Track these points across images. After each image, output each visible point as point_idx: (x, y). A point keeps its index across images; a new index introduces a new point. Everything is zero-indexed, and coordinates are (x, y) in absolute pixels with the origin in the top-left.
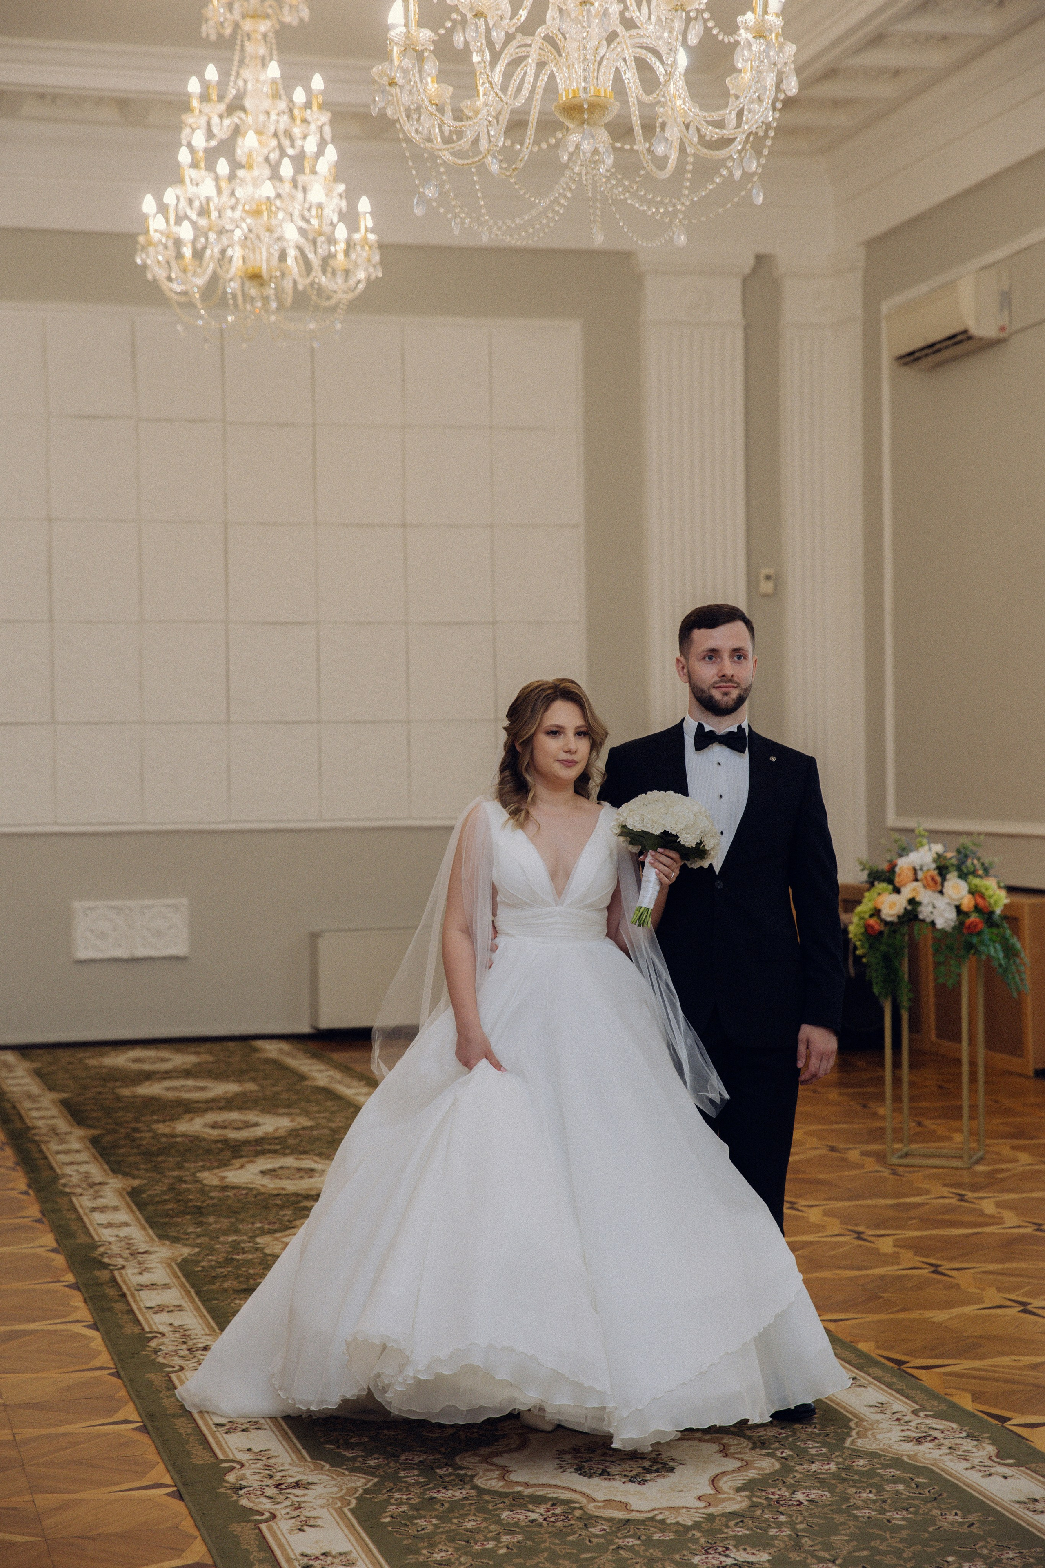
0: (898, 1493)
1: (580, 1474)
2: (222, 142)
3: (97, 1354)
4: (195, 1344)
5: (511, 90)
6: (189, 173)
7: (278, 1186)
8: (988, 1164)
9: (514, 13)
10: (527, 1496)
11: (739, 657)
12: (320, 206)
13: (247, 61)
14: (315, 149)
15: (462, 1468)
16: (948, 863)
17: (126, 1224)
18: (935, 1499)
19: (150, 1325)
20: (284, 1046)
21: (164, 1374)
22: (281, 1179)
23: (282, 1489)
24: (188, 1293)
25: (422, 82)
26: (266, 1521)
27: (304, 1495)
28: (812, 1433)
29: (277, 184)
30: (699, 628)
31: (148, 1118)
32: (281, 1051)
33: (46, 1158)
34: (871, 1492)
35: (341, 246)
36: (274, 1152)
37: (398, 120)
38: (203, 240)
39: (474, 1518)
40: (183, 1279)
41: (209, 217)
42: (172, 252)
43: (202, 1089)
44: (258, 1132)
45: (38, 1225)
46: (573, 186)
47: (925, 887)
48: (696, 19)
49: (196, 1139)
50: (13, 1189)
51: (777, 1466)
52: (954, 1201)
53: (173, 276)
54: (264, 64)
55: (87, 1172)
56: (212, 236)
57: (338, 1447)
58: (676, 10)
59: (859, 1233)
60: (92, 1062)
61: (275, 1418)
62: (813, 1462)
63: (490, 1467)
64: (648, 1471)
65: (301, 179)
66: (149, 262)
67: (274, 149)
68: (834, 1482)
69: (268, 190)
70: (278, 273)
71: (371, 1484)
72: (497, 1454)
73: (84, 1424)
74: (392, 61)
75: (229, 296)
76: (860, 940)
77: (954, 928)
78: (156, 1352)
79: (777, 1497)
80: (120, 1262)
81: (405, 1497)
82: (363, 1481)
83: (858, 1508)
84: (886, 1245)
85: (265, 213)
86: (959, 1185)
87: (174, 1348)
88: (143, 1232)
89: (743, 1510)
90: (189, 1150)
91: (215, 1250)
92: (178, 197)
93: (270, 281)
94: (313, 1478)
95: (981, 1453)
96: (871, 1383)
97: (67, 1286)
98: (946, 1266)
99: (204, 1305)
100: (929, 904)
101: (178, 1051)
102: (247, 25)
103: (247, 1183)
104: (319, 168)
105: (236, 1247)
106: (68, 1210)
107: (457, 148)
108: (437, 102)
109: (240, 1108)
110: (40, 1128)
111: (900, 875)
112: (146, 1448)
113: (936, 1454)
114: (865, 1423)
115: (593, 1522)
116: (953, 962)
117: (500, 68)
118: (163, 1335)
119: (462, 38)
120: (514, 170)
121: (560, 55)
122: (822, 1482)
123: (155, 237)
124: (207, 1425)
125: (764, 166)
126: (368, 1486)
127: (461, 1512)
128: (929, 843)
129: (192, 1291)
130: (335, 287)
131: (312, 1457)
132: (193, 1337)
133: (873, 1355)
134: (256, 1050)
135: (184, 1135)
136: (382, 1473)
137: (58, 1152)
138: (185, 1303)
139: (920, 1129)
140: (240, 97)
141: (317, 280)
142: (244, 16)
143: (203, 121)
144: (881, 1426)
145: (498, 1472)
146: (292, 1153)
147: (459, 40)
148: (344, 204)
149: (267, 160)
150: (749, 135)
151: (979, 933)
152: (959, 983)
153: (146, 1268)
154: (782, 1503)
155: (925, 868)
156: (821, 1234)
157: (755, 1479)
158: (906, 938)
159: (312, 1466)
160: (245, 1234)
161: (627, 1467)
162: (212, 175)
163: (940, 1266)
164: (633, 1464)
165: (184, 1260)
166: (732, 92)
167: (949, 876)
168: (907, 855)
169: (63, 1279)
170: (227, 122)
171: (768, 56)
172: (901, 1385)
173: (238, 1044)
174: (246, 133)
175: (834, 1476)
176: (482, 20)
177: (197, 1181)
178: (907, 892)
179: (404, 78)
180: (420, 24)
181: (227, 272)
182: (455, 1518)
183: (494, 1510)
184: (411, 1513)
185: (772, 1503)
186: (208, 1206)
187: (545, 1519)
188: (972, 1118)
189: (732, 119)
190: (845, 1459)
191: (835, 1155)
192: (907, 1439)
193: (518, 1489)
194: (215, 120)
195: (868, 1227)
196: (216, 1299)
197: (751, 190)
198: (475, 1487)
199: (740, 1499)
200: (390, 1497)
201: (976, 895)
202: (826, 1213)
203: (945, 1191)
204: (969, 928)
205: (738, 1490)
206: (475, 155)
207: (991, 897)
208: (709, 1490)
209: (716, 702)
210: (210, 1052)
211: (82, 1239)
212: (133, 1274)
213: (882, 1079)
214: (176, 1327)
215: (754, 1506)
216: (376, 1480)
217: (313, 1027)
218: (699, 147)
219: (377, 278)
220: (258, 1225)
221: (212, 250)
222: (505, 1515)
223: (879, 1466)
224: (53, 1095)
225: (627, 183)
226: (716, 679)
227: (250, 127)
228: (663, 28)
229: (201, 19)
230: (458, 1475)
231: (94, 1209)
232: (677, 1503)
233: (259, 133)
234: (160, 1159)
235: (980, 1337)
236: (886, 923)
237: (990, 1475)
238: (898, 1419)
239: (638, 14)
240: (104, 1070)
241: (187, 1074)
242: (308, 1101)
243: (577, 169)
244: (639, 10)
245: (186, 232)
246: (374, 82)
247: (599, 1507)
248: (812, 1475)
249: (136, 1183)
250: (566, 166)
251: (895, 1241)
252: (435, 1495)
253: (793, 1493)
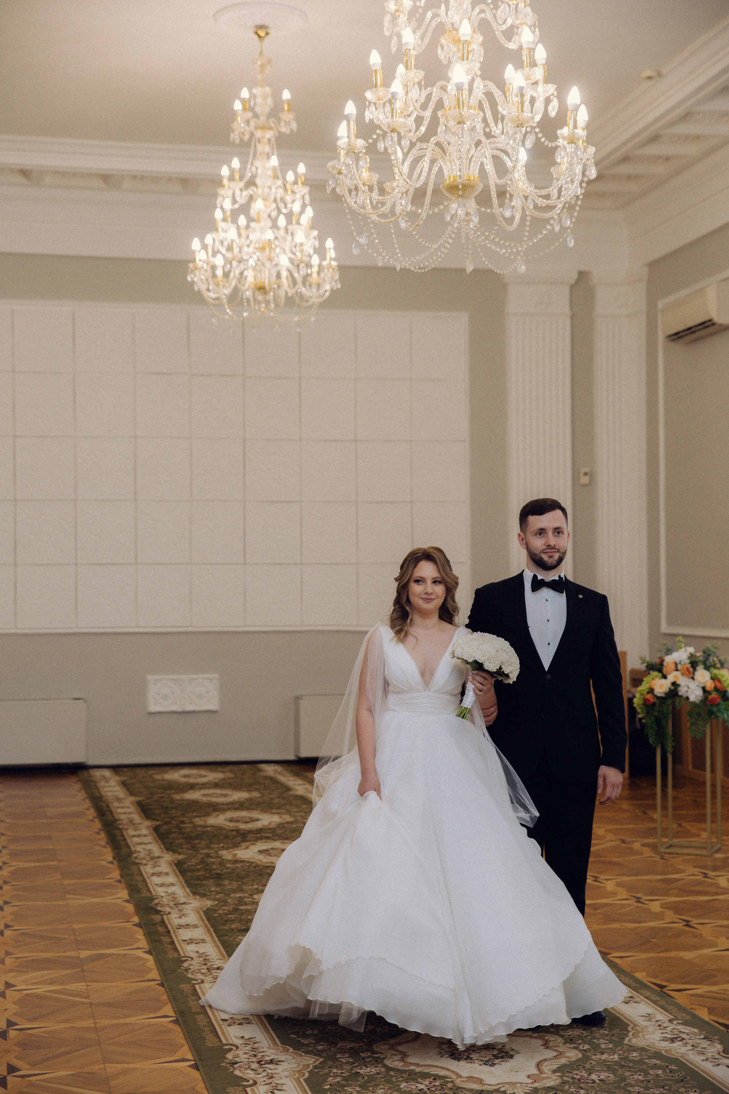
0: (658, 1076)
1: (452, 1059)
2: (242, 205)
3: (150, 970)
4: (212, 965)
5: (415, 176)
6: (221, 225)
7: (269, 861)
8: (723, 853)
9: (417, 129)
10: (418, 1073)
11: (558, 533)
12: (302, 245)
13: (258, 155)
14: (299, 209)
15: (377, 1053)
16: (697, 660)
17: (172, 885)
18: (682, 1080)
19: (184, 952)
20: (278, 768)
21: (191, 985)
22: (271, 856)
23: (261, 1064)
24: (209, 931)
25: (358, 172)
26: (250, 1086)
27: (275, 1069)
28: (604, 1034)
29: (275, 230)
30: (532, 515)
31: (190, 815)
32: (276, 771)
33: (125, 840)
34: (640, 1075)
35: (315, 269)
36: (268, 838)
37: (343, 196)
38: (228, 266)
39: (383, 1087)
40: (207, 922)
41: (233, 252)
42: (210, 273)
43: (225, 796)
44: (259, 825)
45: (119, 884)
46: (454, 236)
47: (683, 674)
48: (531, 132)
49: (219, 829)
50: (104, 860)
51: (580, 1056)
52: (700, 878)
53: (211, 288)
54: (269, 157)
55: (150, 850)
56: (235, 263)
57: (299, 1037)
58: (518, 127)
59: (639, 898)
60: (158, 777)
61: (260, 1016)
62: (603, 1054)
63: (395, 1053)
64: (496, 1057)
65: (290, 227)
66: (195, 279)
67: (274, 210)
68: (616, 1067)
69: (269, 235)
70: (275, 286)
71: (318, 1062)
72: (400, 1044)
73: (138, 1018)
74: (339, 160)
75: (245, 300)
76: (641, 708)
77: (701, 701)
78: (187, 970)
79: (579, 1077)
80: (167, 909)
81: (339, 1071)
82: (313, 1060)
83: (631, 1086)
84: (655, 907)
85: (267, 249)
86: (705, 867)
87: (198, 968)
88: (183, 890)
89: (557, 1085)
90: (214, 836)
91: (227, 902)
92: (214, 240)
93: (270, 291)
94: (282, 1057)
95: (713, 1050)
96: (643, 1000)
97: (134, 925)
98: (694, 921)
99: (218, 939)
100: (685, 685)
101: (212, 771)
102: (258, 134)
103: (250, 859)
104: (301, 222)
105: (241, 901)
106: (137, 874)
107: (380, 213)
108: (368, 184)
109: (248, 809)
110: (122, 820)
111: (666, 667)
112: (178, 1035)
113: (683, 1050)
114: (638, 1028)
115: (460, 1092)
116: (701, 723)
117: (407, 163)
118: (192, 959)
119: (383, 145)
120: (416, 226)
121: (445, 154)
122: (608, 1067)
123: (199, 264)
124: (216, 1019)
125: (574, 223)
126: (316, 1064)
127: (375, 1083)
128: (685, 646)
129: (212, 930)
130: (311, 295)
131: (282, 1044)
132: (211, 961)
133: (645, 981)
134: (260, 770)
135: (212, 826)
136: (326, 1055)
137: (133, 836)
138: (207, 938)
139: (680, 829)
140: (254, 177)
141: (299, 290)
142: (256, 128)
143: (230, 193)
144: (648, 1030)
145: (399, 1056)
146: (279, 839)
147: (381, 146)
148: (317, 243)
149: (269, 216)
150: (565, 203)
151: (717, 705)
152: (704, 736)
153: (184, 914)
154: (582, 1081)
155: (682, 663)
156: (614, 899)
157: (566, 1064)
158: (671, 707)
159: (281, 1049)
160: (247, 892)
161: (482, 1054)
162: (235, 226)
163: (690, 921)
164: (487, 1052)
165: (208, 909)
166: (555, 176)
167: (698, 668)
168: (671, 654)
169: (132, 920)
170: (245, 193)
171: (577, 155)
172: (662, 1002)
173: (249, 766)
174: (256, 200)
175: (617, 1063)
176: (396, 134)
177: (219, 857)
178: (671, 678)
179: (347, 169)
180: (357, 136)
181: (244, 285)
182: (371, 1086)
183: (397, 1082)
184: (343, 1082)
185: (576, 1081)
186: (225, 873)
187: (429, 1089)
188: (713, 822)
189: (555, 193)
190: (624, 1052)
191: (625, 845)
192: (665, 1039)
193: (412, 1068)
194: (238, 192)
195: (645, 894)
196: (227, 935)
197: (567, 237)
198: (385, 1066)
199: (555, 1078)
200: (330, 1072)
201: (715, 680)
202: (618, 884)
203: (696, 871)
204: (711, 701)
205: (554, 1071)
206: (393, 216)
207: (725, 681)
208: (535, 1071)
209: (545, 562)
210: (231, 771)
211: (145, 894)
212: (175, 918)
213: (655, 795)
214: (200, 954)
215: (564, 1083)
216: (322, 1059)
217: (296, 756)
218: (534, 211)
219: (337, 289)
220: (255, 887)
221: (234, 273)
222: (403, 1085)
223: (646, 1057)
224: (133, 799)
225: (487, 234)
226: (544, 547)
227: (259, 196)
228: (510, 138)
229: (230, 130)
230: (374, 1058)
231: (153, 874)
232: (513, 1080)
233: (265, 199)
234: (197, 841)
235: (715, 970)
236: (658, 698)
237: (718, 1065)
238: (659, 1026)
239: (495, 128)
240: (164, 783)
241: (216, 785)
242: (291, 805)
243: (456, 225)
244: (496, 125)
245: (219, 261)
246: (329, 172)
247: (463, 1081)
248: (603, 1063)
249: (180, 857)
250: (449, 223)
251: (661, 904)
252: (359, 1071)
253: (590, 1075)
